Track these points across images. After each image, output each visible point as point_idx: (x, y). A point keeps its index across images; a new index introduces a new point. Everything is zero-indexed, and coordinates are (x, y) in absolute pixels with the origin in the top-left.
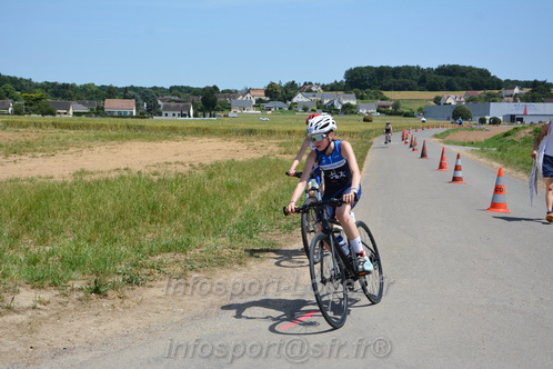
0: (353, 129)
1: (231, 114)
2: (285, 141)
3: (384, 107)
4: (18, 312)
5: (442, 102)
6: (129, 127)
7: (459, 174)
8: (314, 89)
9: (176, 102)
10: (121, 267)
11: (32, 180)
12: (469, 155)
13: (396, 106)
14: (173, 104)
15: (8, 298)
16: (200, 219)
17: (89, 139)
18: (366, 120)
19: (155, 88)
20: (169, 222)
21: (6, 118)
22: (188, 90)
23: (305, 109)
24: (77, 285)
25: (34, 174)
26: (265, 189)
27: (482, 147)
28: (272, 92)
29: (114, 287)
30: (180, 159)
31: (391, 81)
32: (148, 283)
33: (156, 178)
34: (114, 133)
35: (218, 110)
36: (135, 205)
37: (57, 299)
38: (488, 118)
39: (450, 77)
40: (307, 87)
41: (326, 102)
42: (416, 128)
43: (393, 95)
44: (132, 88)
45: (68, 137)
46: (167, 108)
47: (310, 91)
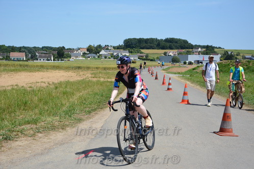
1: (71, 59)
2: (95, 72)
3: (142, 56)
5: (167, 54)
6: (21, 65)
7: (170, 87)
8: (109, 48)
9: (45, 54)
10: (3, 132)
12: (177, 78)
13: (147, 56)
14: (43, 55)
16: (47, 108)
17: (0, 71)
18: (133, 62)
19: (35, 47)
20: (32, 110)
22: (51, 48)
23: (106, 58)
26: (81, 94)
27: (183, 75)
28: (90, 49)
30: (43, 80)
31: (144, 45)
33: (30, 89)
34: (13, 68)
35: (65, 58)
38: (187, 61)
39: (171, 43)
40: (106, 47)
41: (115, 54)
42: (155, 66)
43: (145, 51)
44: (24, 47)
46: (40, 57)
47: (108, 49)
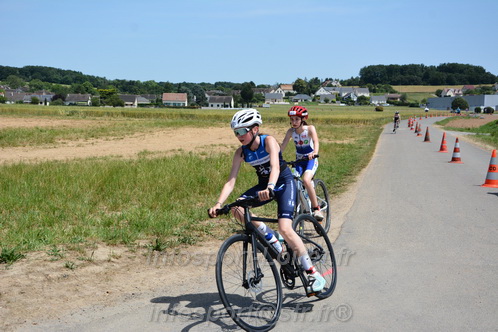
0: (367, 117)
1: (265, 105)
3: (393, 99)
4: (96, 264)
5: (443, 95)
6: (182, 116)
7: (458, 155)
8: (334, 84)
9: (220, 95)
10: (177, 230)
11: (105, 158)
12: (466, 139)
13: (403, 98)
14: (218, 97)
15: (89, 252)
17: (150, 125)
18: (378, 110)
19: (203, 84)
21: (86, 109)
22: (230, 85)
23: (326, 101)
24: (142, 244)
25: (108, 154)
27: (478, 132)
28: (299, 87)
29: (171, 245)
30: (223, 141)
31: (399, 77)
32: (199, 243)
33: (204, 157)
34: (170, 121)
35: (254, 101)
36: (187, 179)
37: (127, 254)
38: (482, 108)
39: (451, 73)
40: (328, 82)
41: (344, 95)
42: (420, 116)
43: (401, 89)
44: (185, 84)
45: (134, 124)
46: (212, 100)
47: (330, 85)
